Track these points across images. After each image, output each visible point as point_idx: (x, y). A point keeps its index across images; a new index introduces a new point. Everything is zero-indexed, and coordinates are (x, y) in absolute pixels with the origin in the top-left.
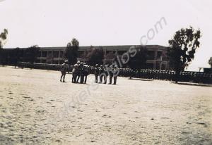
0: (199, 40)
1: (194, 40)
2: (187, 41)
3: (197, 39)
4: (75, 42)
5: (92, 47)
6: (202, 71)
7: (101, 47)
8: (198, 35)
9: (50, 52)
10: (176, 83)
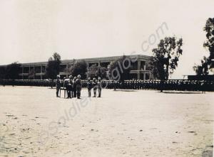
0: (181, 48)
1: (177, 47)
2: (170, 49)
3: (179, 47)
4: (56, 56)
5: (74, 60)
6: (186, 78)
7: (83, 60)
8: (180, 42)
9: (32, 68)
10: (162, 91)
